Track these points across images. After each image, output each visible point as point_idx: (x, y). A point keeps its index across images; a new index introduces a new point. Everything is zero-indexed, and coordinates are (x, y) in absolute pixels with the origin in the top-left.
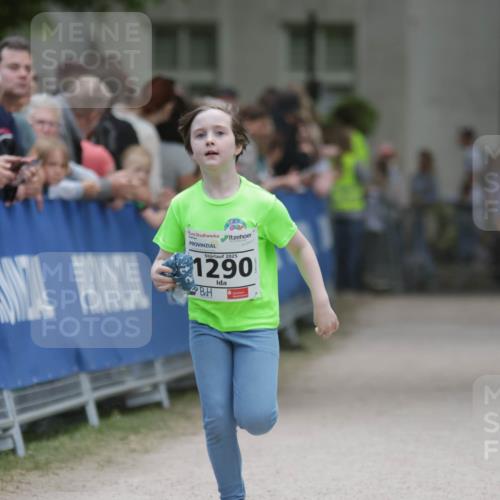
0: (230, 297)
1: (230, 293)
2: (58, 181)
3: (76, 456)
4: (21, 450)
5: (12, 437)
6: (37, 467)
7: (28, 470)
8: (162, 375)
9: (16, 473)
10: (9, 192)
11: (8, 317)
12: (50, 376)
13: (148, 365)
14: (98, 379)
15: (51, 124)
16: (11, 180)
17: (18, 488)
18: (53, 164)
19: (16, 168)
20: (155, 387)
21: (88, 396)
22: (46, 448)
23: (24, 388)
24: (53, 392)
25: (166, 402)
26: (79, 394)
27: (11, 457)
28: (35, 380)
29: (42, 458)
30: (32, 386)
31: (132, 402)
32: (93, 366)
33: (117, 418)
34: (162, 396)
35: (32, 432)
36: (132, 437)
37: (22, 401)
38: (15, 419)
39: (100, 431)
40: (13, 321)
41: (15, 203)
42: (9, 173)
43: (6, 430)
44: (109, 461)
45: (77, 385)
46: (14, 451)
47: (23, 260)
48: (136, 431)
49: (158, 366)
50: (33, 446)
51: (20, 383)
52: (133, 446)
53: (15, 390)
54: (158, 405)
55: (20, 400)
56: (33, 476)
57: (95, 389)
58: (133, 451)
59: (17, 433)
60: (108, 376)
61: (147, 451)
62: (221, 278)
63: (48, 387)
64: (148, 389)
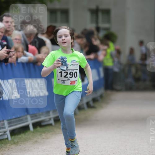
0: (71, 84)
1: (71, 83)
2: (21, 57)
3: (26, 140)
4: (10, 138)
5: (7, 134)
6: (14, 143)
7: (12, 144)
8: (52, 115)
9: (8, 145)
10: (6, 60)
11: (6, 98)
12: (18, 116)
13: (48, 112)
14: (33, 117)
15: (19, 40)
16: (7, 56)
17: (9, 150)
18: (19, 52)
19: (8, 53)
20: (50, 119)
21: (30, 122)
22: (17, 138)
23: (10, 120)
24: (19, 121)
25: (53, 124)
26: (27, 121)
27: (7, 141)
28: (14, 117)
29: (16, 140)
30: (13, 119)
31: (43, 124)
32: (31, 113)
33: (39, 129)
34: (52, 122)
35: (13, 133)
36: (43, 134)
37: (10, 124)
38: (8, 129)
39: (33, 132)
40: (7, 99)
41: (8, 63)
42: (6, 54)
43: (5, 132)
44: (36, 142)
45: (27, 119)
46: (7, 139)
47: (10, 81)
48: (44, 132)
49: (51, 113)
50: (13, 137)
51: (9, 118)
52: (44, 137)
53: (8, 120)
54: (51, 125)
55: (9, 123)
56: (13, 146)
57: (32, 120)
58: (44, 138)
59: (8, 133)
60: (36, 116)
61: (47, 138)
62: (69, 78)
63: (17, 119)
64: (48, 120)
